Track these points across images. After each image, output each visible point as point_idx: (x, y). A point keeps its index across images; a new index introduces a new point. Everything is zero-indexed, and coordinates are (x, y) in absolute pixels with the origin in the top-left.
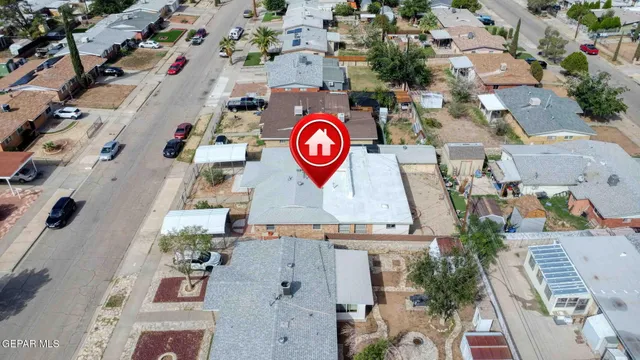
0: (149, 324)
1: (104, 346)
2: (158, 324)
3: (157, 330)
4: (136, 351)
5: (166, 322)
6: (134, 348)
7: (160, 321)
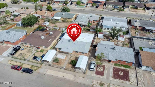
0: (110, 77)
1: (116, 85)
2: (111, 75)
3: (112, 75)
4: (118, 79)
5: (110, 73)
6: (117, 79)
7: (110, 75)
